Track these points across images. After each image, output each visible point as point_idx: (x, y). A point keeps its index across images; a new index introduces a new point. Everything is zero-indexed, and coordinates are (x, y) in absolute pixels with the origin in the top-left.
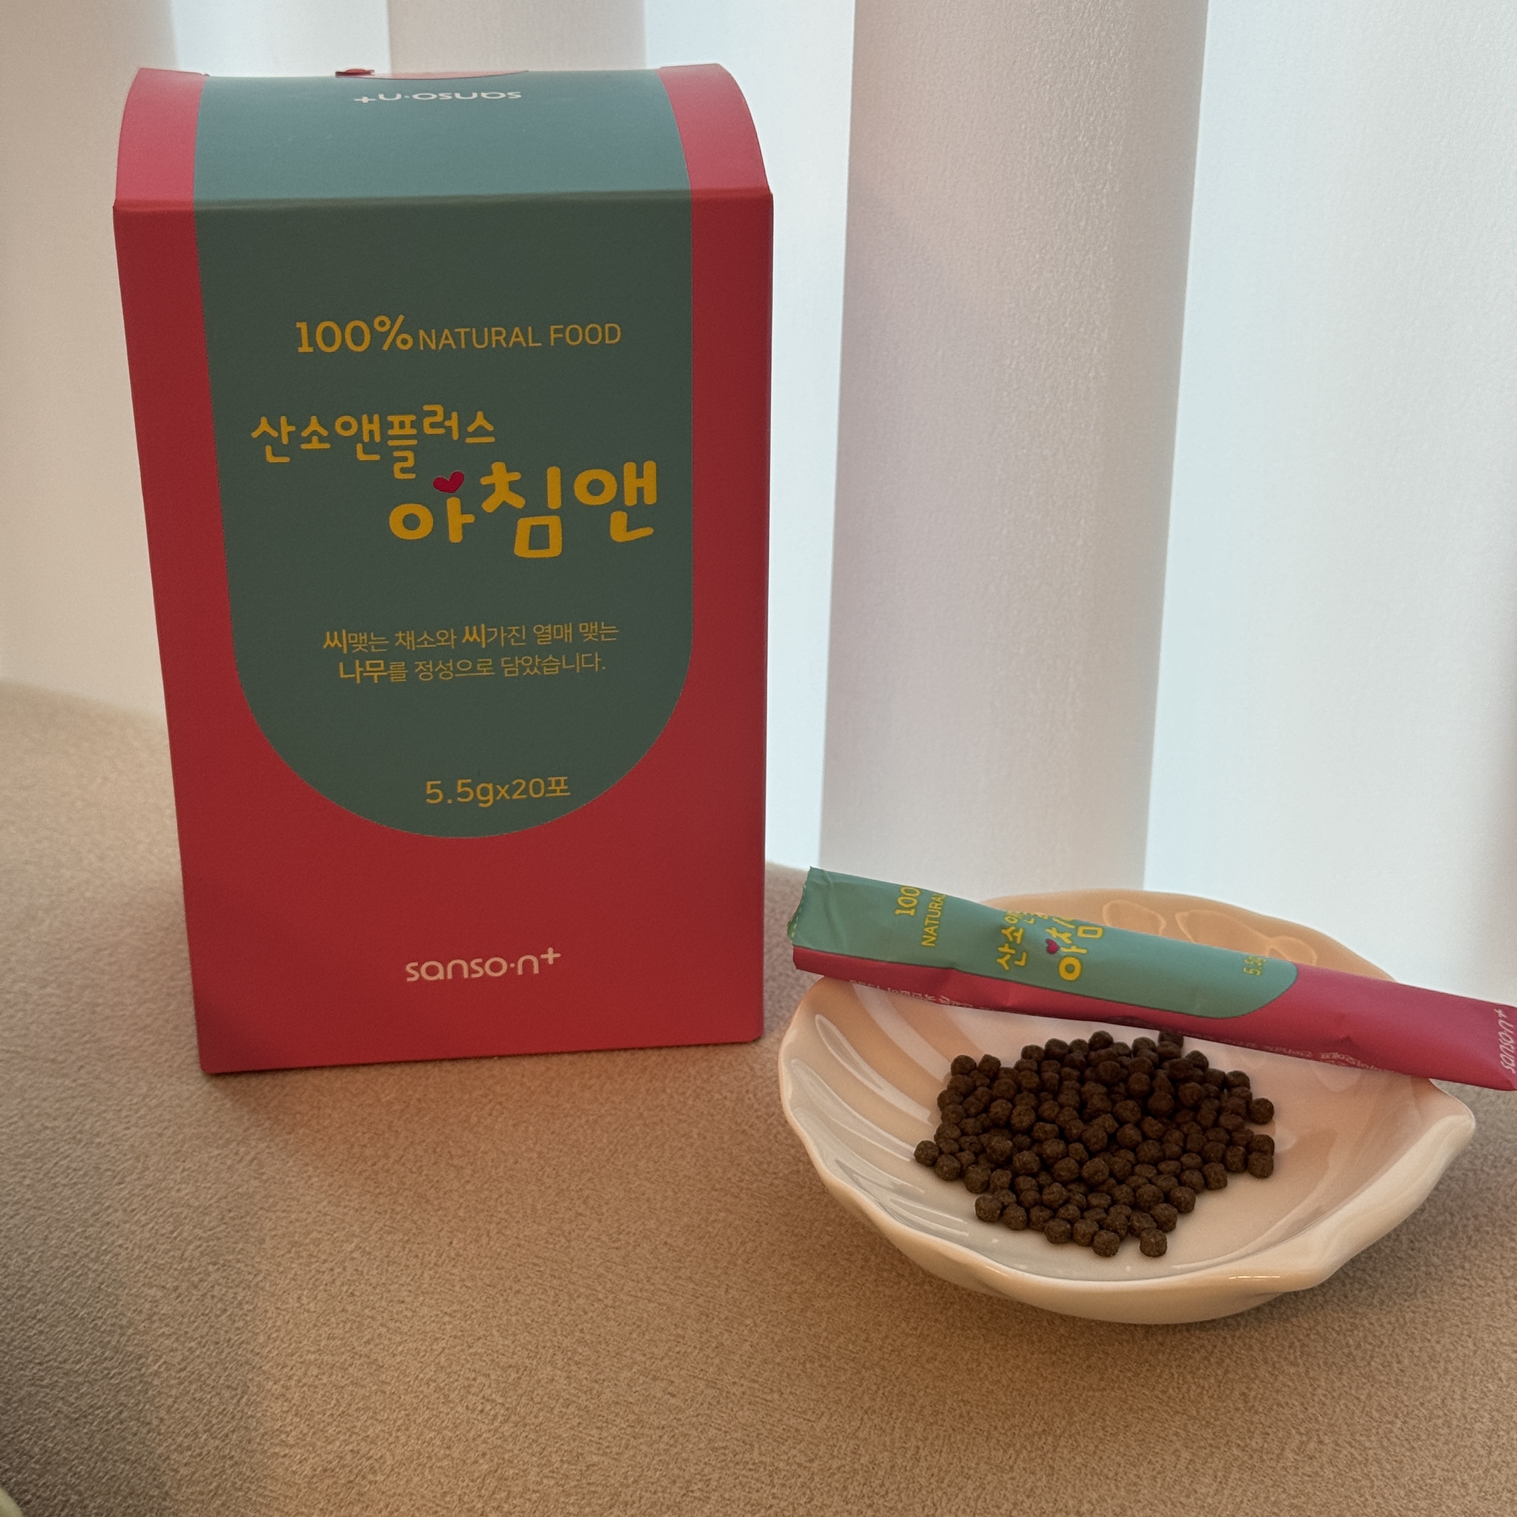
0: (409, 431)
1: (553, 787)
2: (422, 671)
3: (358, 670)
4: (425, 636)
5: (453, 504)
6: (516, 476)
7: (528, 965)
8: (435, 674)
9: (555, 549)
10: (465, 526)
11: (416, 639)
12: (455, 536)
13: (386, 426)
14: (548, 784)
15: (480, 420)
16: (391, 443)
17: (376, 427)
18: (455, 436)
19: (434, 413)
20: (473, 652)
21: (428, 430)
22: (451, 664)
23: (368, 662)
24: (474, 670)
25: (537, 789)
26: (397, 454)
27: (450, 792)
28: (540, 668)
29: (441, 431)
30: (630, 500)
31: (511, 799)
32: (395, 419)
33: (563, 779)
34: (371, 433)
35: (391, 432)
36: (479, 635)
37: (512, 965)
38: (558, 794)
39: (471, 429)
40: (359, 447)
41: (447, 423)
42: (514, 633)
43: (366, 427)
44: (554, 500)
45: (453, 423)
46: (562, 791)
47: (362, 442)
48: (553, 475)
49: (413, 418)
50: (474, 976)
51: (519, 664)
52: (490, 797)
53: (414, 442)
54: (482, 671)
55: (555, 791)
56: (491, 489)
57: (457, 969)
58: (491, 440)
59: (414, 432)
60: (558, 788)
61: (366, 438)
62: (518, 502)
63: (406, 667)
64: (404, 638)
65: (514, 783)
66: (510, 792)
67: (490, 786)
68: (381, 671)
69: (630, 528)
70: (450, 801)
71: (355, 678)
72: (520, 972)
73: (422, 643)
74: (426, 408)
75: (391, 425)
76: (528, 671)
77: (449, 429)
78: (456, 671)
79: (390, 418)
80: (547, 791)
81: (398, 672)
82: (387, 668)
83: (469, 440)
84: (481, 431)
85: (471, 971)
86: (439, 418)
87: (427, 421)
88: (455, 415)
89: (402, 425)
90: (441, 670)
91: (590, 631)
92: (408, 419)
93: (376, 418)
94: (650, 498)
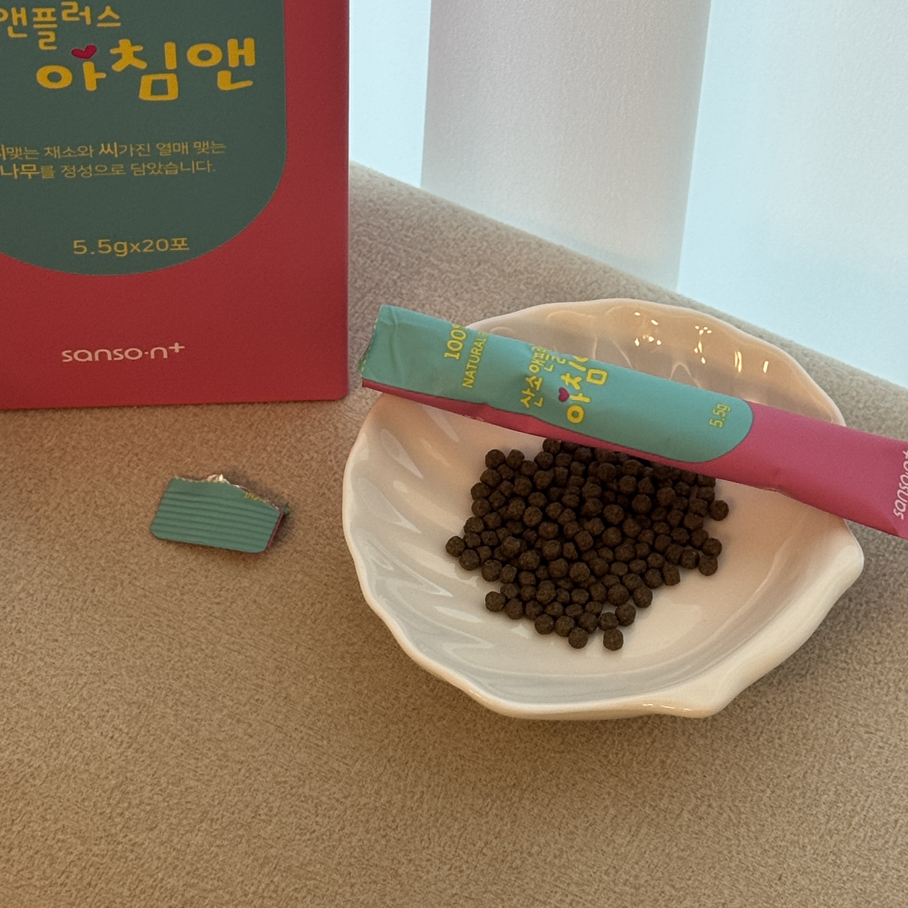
0: (49, 18)
1: (176, 244)
2: (66, 172)
3: (15, 170)
4: (69, 149)
5: (88, 67)
6: (139, 48)
7: (159, 353)
8: (78, 174)
9: (173, 93)
10: (98, 81)
11: (61, 151)
12: (91, 85)
13: (30, 16)
14: (171, 243)
15: (108, 12)
16: (36, 26)
17: (23, 14)
18: (88, 21)
19: (70, 7)
20: (109, 160)
21: (65, 18)
22: (90, 168)
23: (23, 166)
24: (109, 171)
25: (162, 245)
26: (40, 33)
27: (92, 246)
28: (163, 170)
29: (77, 19)
30: (233, 63)
31: (142, 252)
32: (39, 11)
33: (183, 240)
34: (19, 20)
35: (35, 19)
36: (112, 148)
37: (147, 353)
38: (180, 249)
39: (101, 17)
40: (10, 29)
41: (81, 14)
42: (140, 148)
43: (15, 16)
44: (171, 62)
45: (87, 13)
46: (182, 247)
47: (12, 25)
48: (170, 49)
49: (53, 10)
50: (115, 359)
51: (146, 168)
52: (126, 249)
53: (55, 26)
54: (116, 172)
55: (177, 247)
56: (119, 57)
57: (103, 356)
58: (118, 24)
59: (54, 19)
60: (179, 246)
61: (15, 23)
62: (142, 65)
63: (54, 169)
64: (52, 151)
65: (144, 242)
66: (142, 247)
67: (125, 244)
68: (33, 171)
69: (234, 80)
70: (93, 253)
71: (13, 175)
72: (153, 357)
73: (67, 154)
74: (64, 4)
75: (36, 15)
76: (153, 172)
77: (83, 18)
78: (94, 172)
79: (34, 10)
80: (170, 247)
81: (48, 173)
82: (38, 169)
83: (99, 25)
84: (109, 19)
85: (114, 356)
86: (75, 10)
87: (65, 13)
88: (87, 9)
89: (44, 15)
90: (82, 171)
91: (202, 147)
92: (49, 11)
93: (23, 10)
94: (250, 62)
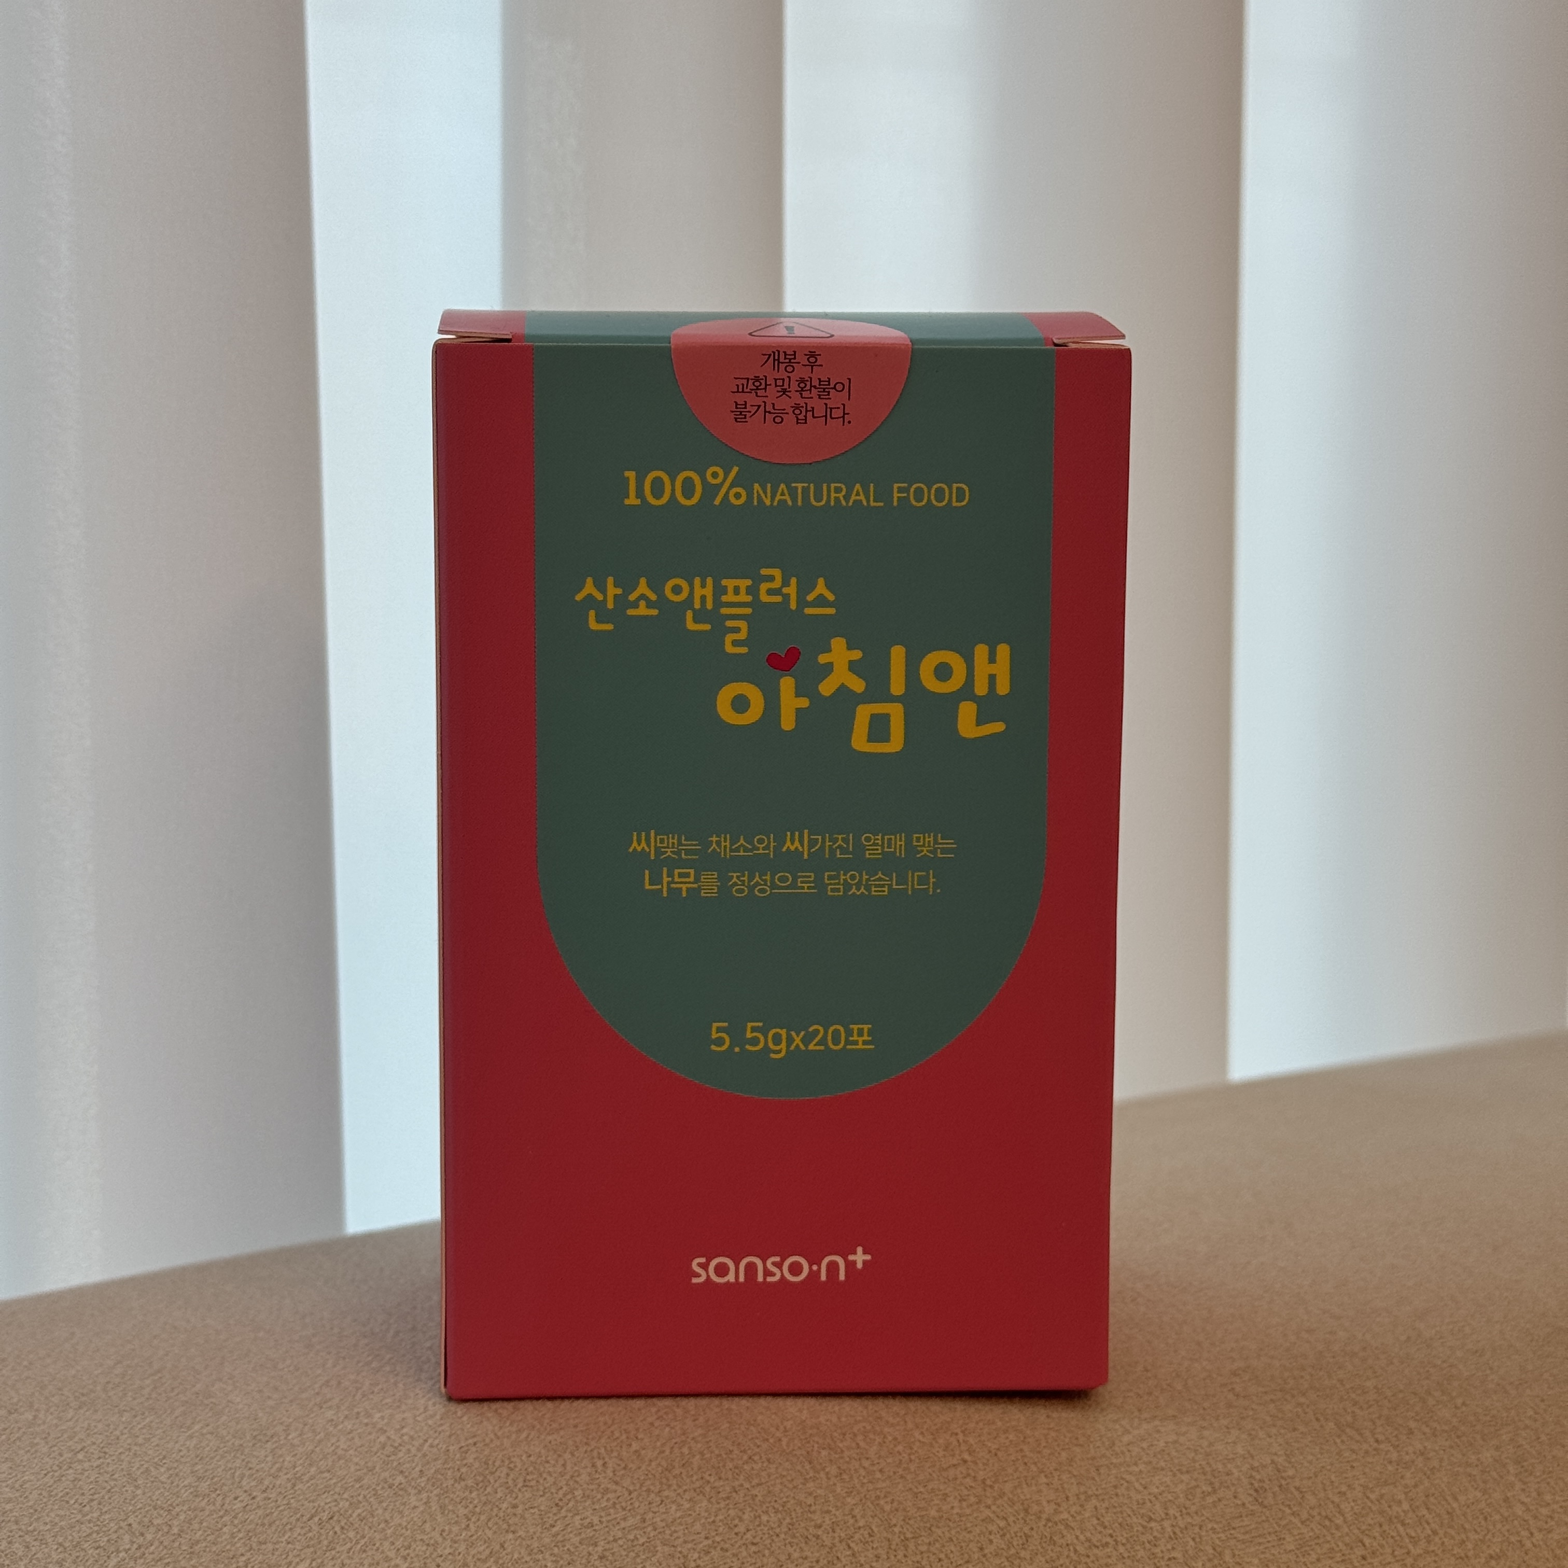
0: (744, 598)
2: (735, 884)
3: (666, 879)
4: (742, 841)
5: (787, 684)
6: (857, 655)
7: (833, 1268)
8: (751, 889)
9: (896, 743)
10: (799, 712)
11: (731, 845)
12: (787, 722)
13: (719, 591)
15: (821, 588)
16: (724, 611)
17: (708, 591)
18: (793, 606)
19: (771, 578)
20: (793, 862)
21: (764, 598)
22: (768, 877)
23: (677, 871)
24: (794, 885)
26: (729, 624)
28: (867, 888)
29: (779, 599)
30: (981, 689)
32: (729, 583)
34: (703, 598)
35: (724, 598)
36: (801, 842)
37: (815, 1268)
39: (810, 598)
40: (689, 614)
41: (785, 590)
42: (840, 842)
43: (698, 592)
44: (897, 686)
45: (792, 590)
47: (694, 610)
48: (898, 654)
49: (749, 582)
50: (769, 1279)
51: (845, 880)
53: (748, 611)
54: (803, 888)
56: (828, 669)
57: (751, 1268)
58: (831, 611)
59: (749, 599)
61: (697, 606)
62: (857, 685)
63: (719, 879)
64: (718, 843)
68: (689, 883)
69: (979, 723)
70: (737, 1050)
71: (661, 890)
72: (823, 1277)
73: (737, 850)
74: (764, 572)
75: (724, 591)
76: (854, 890)
77: (787, 597)
78: (773, 886)
79: (724, 582)
81: (710, 885)
82: (697, 880)
83: (808, 611)
84: (821, 601)
85: (767, 1273)
86: (777, 584)
87: (764, 587)
88: (794, 581)
89: (737, 591)
90: (757, 884)
91: (925, 843)
92: (744, 583)
93: (709, 581)
94: (1003, 688)
